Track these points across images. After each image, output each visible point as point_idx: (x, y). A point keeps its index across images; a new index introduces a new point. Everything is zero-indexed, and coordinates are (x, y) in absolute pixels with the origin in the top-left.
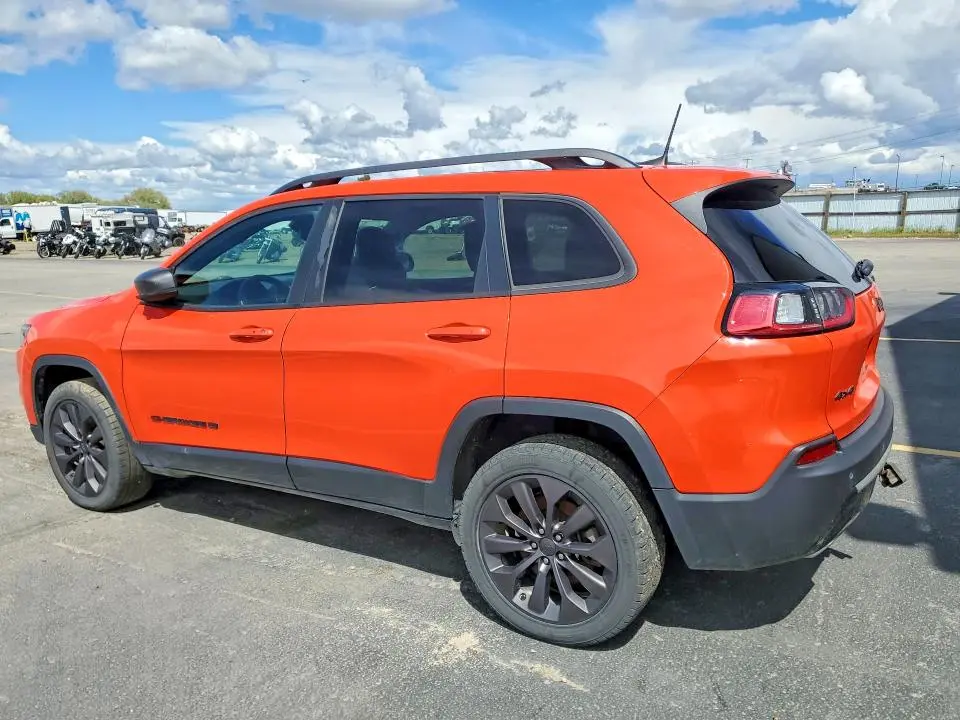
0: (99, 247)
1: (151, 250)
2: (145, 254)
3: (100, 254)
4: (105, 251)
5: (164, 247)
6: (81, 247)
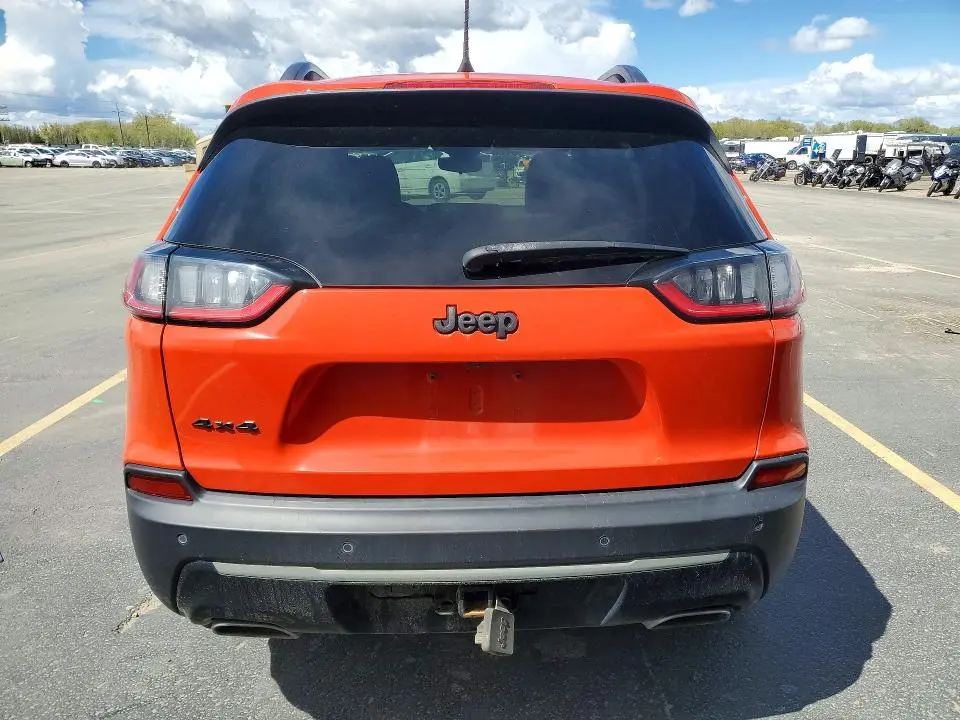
0: (845, 178)
1: (893, 182)
2: (884, 187)
3: (845, 184)
4: (850, 181)
5: (910, 179)
6: (830, 176)
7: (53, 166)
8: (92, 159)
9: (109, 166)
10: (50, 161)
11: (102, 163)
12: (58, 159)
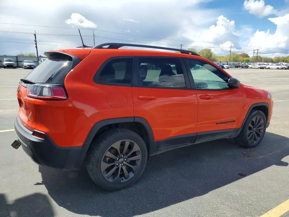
7: (266, 69)
8: (277, 67)
9: (282, 69)
10: (266, 67)
11: (280, 68)
12: (267, 67)
